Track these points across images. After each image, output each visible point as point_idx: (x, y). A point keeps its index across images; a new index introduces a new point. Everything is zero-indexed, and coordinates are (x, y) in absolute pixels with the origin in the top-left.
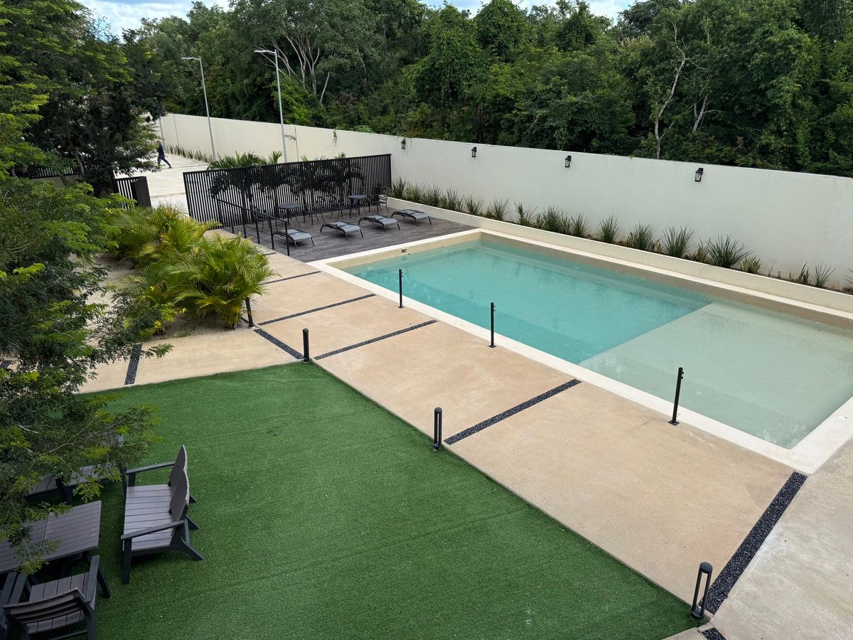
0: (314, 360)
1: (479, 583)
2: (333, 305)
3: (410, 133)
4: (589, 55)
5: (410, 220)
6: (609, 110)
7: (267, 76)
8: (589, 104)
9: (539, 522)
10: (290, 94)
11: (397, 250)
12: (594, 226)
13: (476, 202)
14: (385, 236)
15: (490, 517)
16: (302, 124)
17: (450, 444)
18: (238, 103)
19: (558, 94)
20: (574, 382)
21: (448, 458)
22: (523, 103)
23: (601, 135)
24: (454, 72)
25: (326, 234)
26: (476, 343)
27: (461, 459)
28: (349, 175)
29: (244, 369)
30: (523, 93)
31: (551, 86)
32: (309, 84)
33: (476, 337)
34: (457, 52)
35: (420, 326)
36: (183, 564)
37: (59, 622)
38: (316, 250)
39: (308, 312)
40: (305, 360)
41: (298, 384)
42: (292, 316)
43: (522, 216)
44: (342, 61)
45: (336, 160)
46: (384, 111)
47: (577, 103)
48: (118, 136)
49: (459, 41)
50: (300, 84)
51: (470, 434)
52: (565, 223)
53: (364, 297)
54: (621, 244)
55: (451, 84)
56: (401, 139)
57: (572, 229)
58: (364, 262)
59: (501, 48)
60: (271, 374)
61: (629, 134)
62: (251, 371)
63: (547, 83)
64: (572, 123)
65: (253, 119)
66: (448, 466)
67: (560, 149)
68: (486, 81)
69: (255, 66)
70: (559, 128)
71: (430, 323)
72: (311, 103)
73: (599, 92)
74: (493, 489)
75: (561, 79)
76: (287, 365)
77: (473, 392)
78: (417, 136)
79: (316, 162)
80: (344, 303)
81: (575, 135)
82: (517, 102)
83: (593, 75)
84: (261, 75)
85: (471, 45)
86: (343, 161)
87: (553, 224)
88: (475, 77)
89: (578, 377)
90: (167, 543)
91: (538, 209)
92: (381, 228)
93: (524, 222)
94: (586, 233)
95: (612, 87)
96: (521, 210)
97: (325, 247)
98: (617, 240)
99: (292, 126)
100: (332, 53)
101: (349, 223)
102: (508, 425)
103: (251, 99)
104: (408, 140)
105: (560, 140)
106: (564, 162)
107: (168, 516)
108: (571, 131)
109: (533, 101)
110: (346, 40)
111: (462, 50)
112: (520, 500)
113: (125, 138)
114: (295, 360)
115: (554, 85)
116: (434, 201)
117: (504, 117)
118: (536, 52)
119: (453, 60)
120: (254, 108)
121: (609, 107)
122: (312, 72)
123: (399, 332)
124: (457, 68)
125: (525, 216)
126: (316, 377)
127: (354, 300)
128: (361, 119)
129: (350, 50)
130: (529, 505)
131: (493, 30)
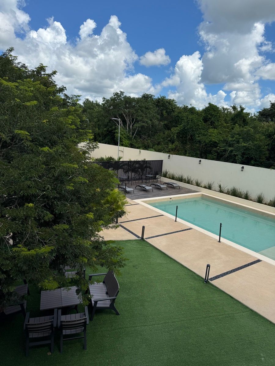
0: (145, 239)
1: (237, 339)
2: (147, 218)
3: (172, 152)
4: (251, 128)
5: (171, 187)
6: (259, 150)
7: (113, 127)
8: (251, 147)
9: (257, 318)
10: (122, 135)
11: (168, 198)
12: (254, 196)
13: (199, 181)
14: (162, 192)
15: (236, 313)
16: (126, 146)
17: (211, 281)
18: (100, 137)
19: (238, 142)
20: (259, 261)
21: (211, 287)
22: (221, 145)
23: (255, 159)
24: (193, 131)
25: (138, 189)
26: (212, 240)
27: (217, 288)
28: (146, 167)
29: (118, 240)
30: (222, 141)
31: (234, 139)
32: (129, 132)
33: (211, 237)
34: (195, 124)
35: (185, 230)
36: (113, 316)
37: (73, 331)
38: (135, 195)
39: (138, 220)
40: (141, 239)
41: (140, 248)
42: (132, 221)
43: (221, 189)
44: (144, 124)
45: (142, 161)
46: (159, 144)
47: (246, 146)
49: (196, 120)
50: (126, 132)
51: (219, 278)
52: (240, 193)
53: (159, 216)
54: (265, 204)
55: (191, 135)
56: (168, 155)
57: (243, 196)
58: (155, 202)
59: (212, 123)
60: (129, 243)
61: (266, 160)
62: (120, 241)
63: (233, 137)
64: (243, 154)
65: (105, 143)
66: (212, 290)
67: (238, 163)
68: (206, 135)
69: (109, 124)
70: (238, 155)
71: (190, 229)
72: (129, 138)
73: (256, 143)
74: (234, 302)
75: (239, 136)
76: (134, 240)
77: (216, 260)
78: (175, 154)
79: (134, 161)
80: (151, 217)
81: (244, 159)
82: (220, 144)
83: (253, 136)
85: (200, 121)
86: (144, 162)
87: (234, 193)
88: (201, 133)
89: (261, 259)
90: (108, 306)
91: (228, 186)
92: (160, 189)
93: (221, 191)
94: (249, 198)
95: (261, 141)
96: (220, 187)
97: (138, 194)
98: (264, 203)
99: (122, 147)
100: (140, 121)
101: (147, 186)
102: (235, 276)
103: (106, 136)
104: (171, 155)
105: (239, 160)
106: (240, 169)
107: (105, 295)
108: (243, 157)
109: (226, 144)
110: (146, 117)
111: (197, 123)
112: (247, 308)
114: (137, 238)
115: (236, 139)
116: (181, 180)
117: (213, 149)
118: (227, 125)
119: (193, 127)
120: (106, 139)
121: (259, 149)
122: (131, 127)
123: (177, 232)
124: (194, 130)
125: (222, 189)
126: (147, 246)
127: (155, 217)
128: (149, 146)
129: (147, 120)
130: (251, 310)
131: (209, 116)
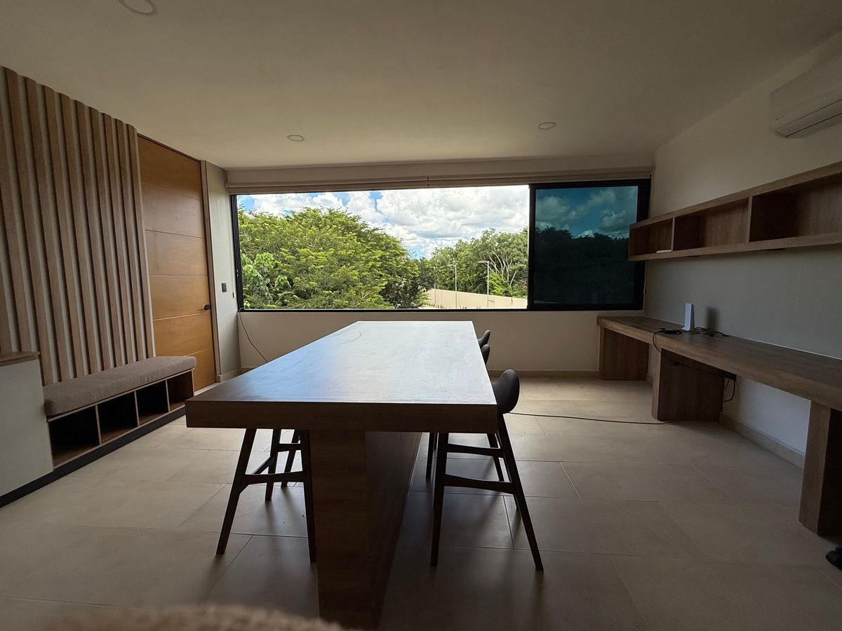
7: (485, 272)
10: (495, 281)
18: (471, 285)
32: (505, 276)
44: (521, 265)
48: (412, 298)
50: (501, 277)
69: (480, 268)
72: (505, 285)
84: (482, 272)
99: (493, 296)
100: (517, 261)
103: (477, 283)
113: (414, 299)
122: (507, 271)
